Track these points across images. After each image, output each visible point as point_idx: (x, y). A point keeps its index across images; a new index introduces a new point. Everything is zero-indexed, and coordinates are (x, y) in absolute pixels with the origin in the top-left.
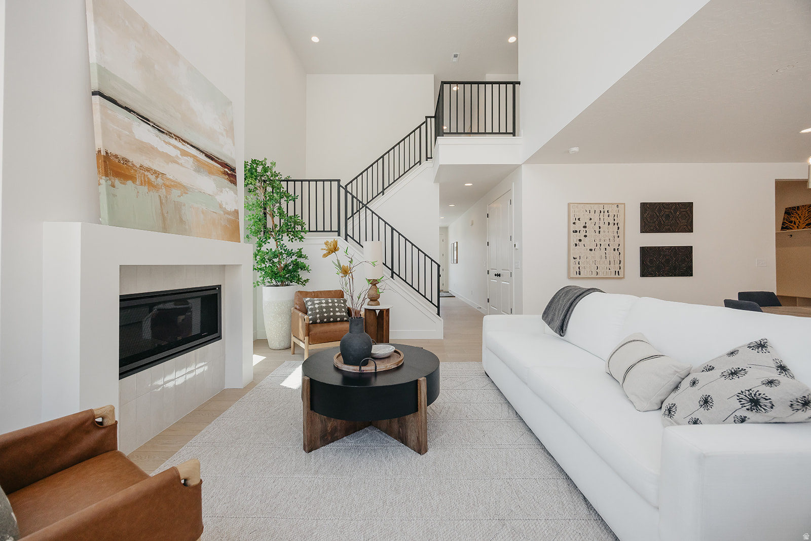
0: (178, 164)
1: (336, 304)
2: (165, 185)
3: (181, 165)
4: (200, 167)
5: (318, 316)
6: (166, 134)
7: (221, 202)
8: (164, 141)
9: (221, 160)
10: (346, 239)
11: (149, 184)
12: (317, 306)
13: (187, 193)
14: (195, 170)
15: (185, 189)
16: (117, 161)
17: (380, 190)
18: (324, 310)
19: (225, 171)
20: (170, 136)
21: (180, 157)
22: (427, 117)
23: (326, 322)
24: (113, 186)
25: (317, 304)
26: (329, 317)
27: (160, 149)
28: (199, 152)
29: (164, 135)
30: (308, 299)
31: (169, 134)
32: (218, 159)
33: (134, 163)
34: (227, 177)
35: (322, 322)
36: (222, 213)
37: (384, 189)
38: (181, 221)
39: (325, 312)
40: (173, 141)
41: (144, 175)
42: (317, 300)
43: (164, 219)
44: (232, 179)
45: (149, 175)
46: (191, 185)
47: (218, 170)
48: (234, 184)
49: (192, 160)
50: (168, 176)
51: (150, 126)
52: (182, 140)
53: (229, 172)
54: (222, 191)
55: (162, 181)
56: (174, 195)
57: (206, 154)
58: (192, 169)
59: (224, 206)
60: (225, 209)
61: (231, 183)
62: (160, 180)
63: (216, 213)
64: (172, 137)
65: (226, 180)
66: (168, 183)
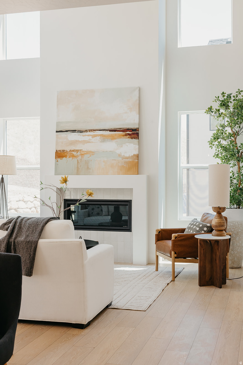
0: (90, 142)
3: (92, 142)
4: (104, 139)
6: (84, 132)
7: (120, 153)
8: (83, 136)
9: (123, 128)
13: (93, 155)
14: (101, 142)
15: (93, 153)
16: (60, 152)
19: (126, 134)
21: (92, 139)
24: (57, 161)
27: (80, 140)
28: (104, 131)
31: (86, 131)
32: (121, 129)
33: (67, 150)
34: (128, 136)
36: (121, 159)
38: (88, 168)
40: (88, 133)
41: (71, 153)
43: (78, 169)
44: (133, 136)
45: (74, 153)
46: (97, 150)
47: (120, 135)
48: (135, 138)
49: (99, 137)
50: (83, 150)
51: (76, 133)
52: (93, 130)
53: (130, 133)
54: (122, 147)
55: (80, 153)
56: (86, 157)
57: (110, 130)
58: (99, 142)
59: (123, 155)
60: (124, 156)
61: (132, 139)
62: (79, 153)
63: (115, 160)
64: (88, 132)
65: (126, 139)
66: (83, 153)
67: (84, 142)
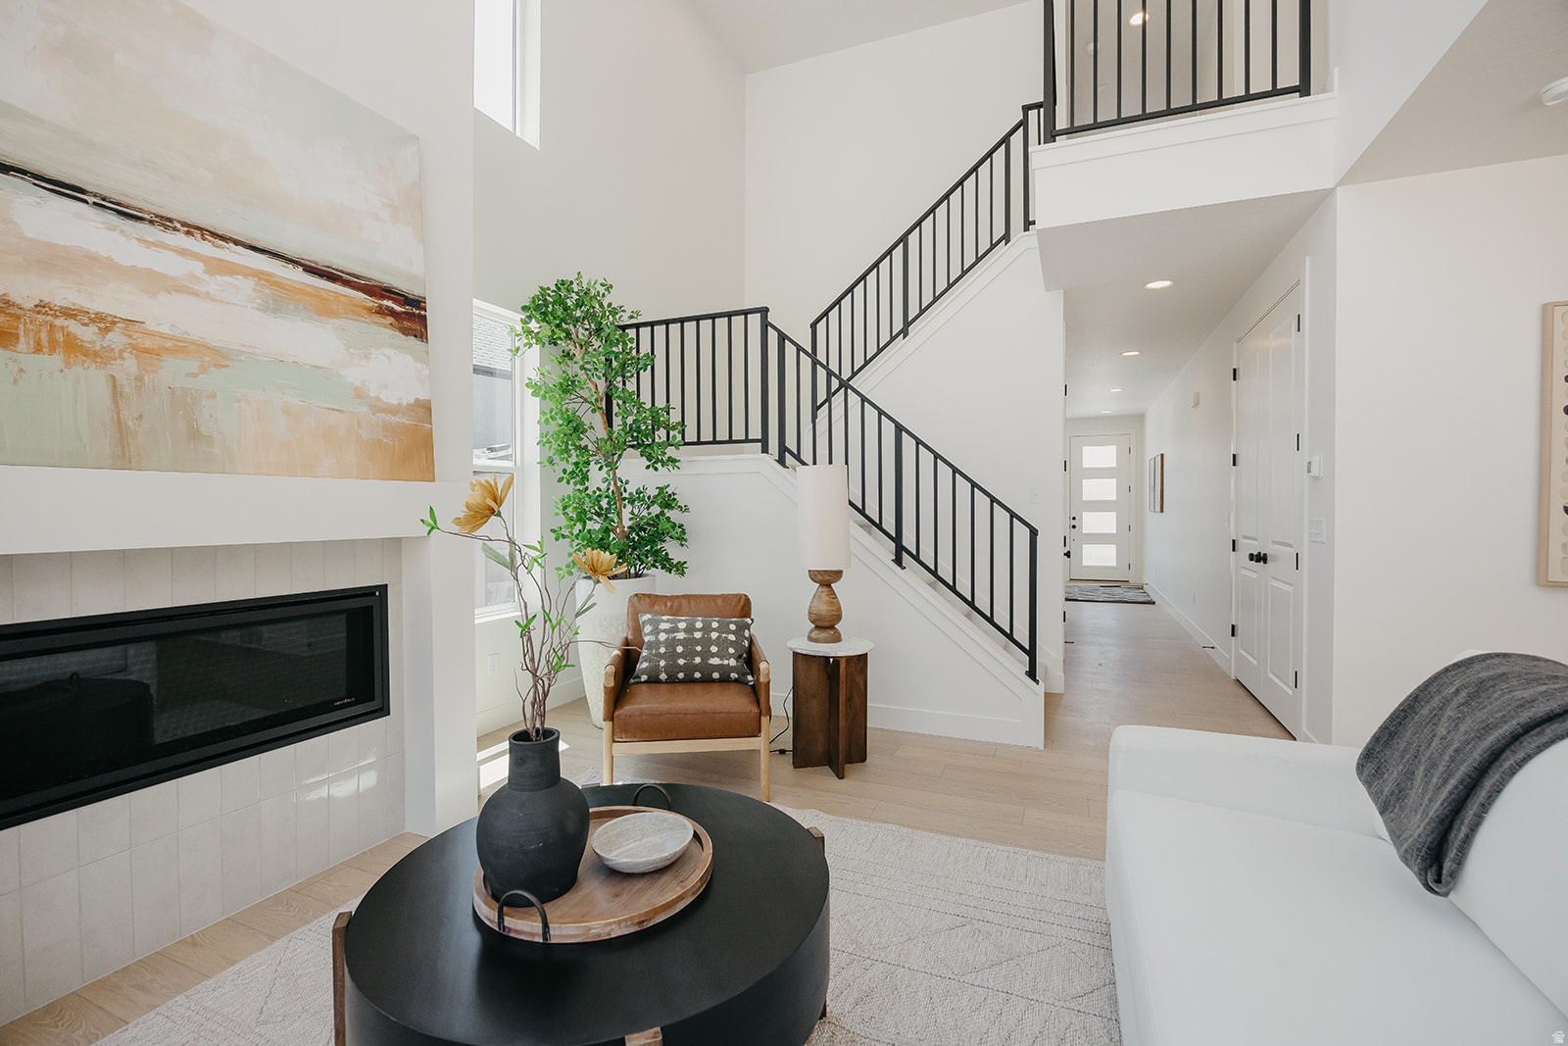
0: (195, 294)
1: (714, 635)
2: (134, 347)
3: (208, 296)
4: (279, 299)
5: (662, 663)
6: (151, 222)
7: (362, 383)
8: (141, 241)
9: (369, 279)
10: (781, 461)
11: (72, 347)
12: (662, 637)
13: (225, 366)
14: (265, 309)
15: (217, 357)
17: (898, 326)
18: (680, 649)
19: (380, 306)
20: (167, 227)
21: (206, 277)
22: (1026, 109)
23: (682, 682)
25: (664, 631)
26: (689, 669)
27: (124, 261)
28: (278, 262)
29: (138, 225)
30: (648, 616)
31: (165, 222)
32: (357, 276)
33: (15, 299)
34: (390, 320)
35: (672, 680)
36: (365, 409)
37: (907, 324)
38: (194, 435)
39: (681, 655)
40: (179, 239)
41: (53, 326)
42: (667, 621)
43: (122, 432)
44: (407, 324)
45: (73, 327)
46: (243, 345)
47: (356, 306)
48: (416, 336)
49: (251, 282)
50: (151, 326)
51: (85, 205)
52: (214, 235)
53: (398, 308)
54: (367, 357)
55: (126, 340)
56: (173, 371)
57: (310, 267)
58: (250, 305)
59: (373, 393)
60: (378, 399)
61: (404, 334)
62: (116, 338)
63: (341, 411)
64: (175, 229)
65: (385, 330)
66: (148, 344)
67: (154, 282)
